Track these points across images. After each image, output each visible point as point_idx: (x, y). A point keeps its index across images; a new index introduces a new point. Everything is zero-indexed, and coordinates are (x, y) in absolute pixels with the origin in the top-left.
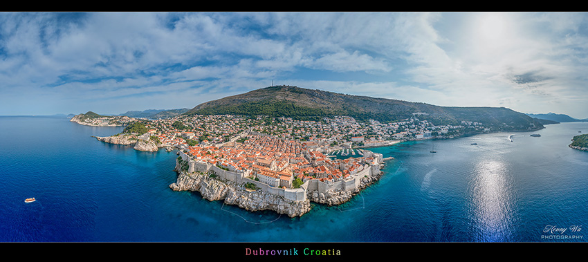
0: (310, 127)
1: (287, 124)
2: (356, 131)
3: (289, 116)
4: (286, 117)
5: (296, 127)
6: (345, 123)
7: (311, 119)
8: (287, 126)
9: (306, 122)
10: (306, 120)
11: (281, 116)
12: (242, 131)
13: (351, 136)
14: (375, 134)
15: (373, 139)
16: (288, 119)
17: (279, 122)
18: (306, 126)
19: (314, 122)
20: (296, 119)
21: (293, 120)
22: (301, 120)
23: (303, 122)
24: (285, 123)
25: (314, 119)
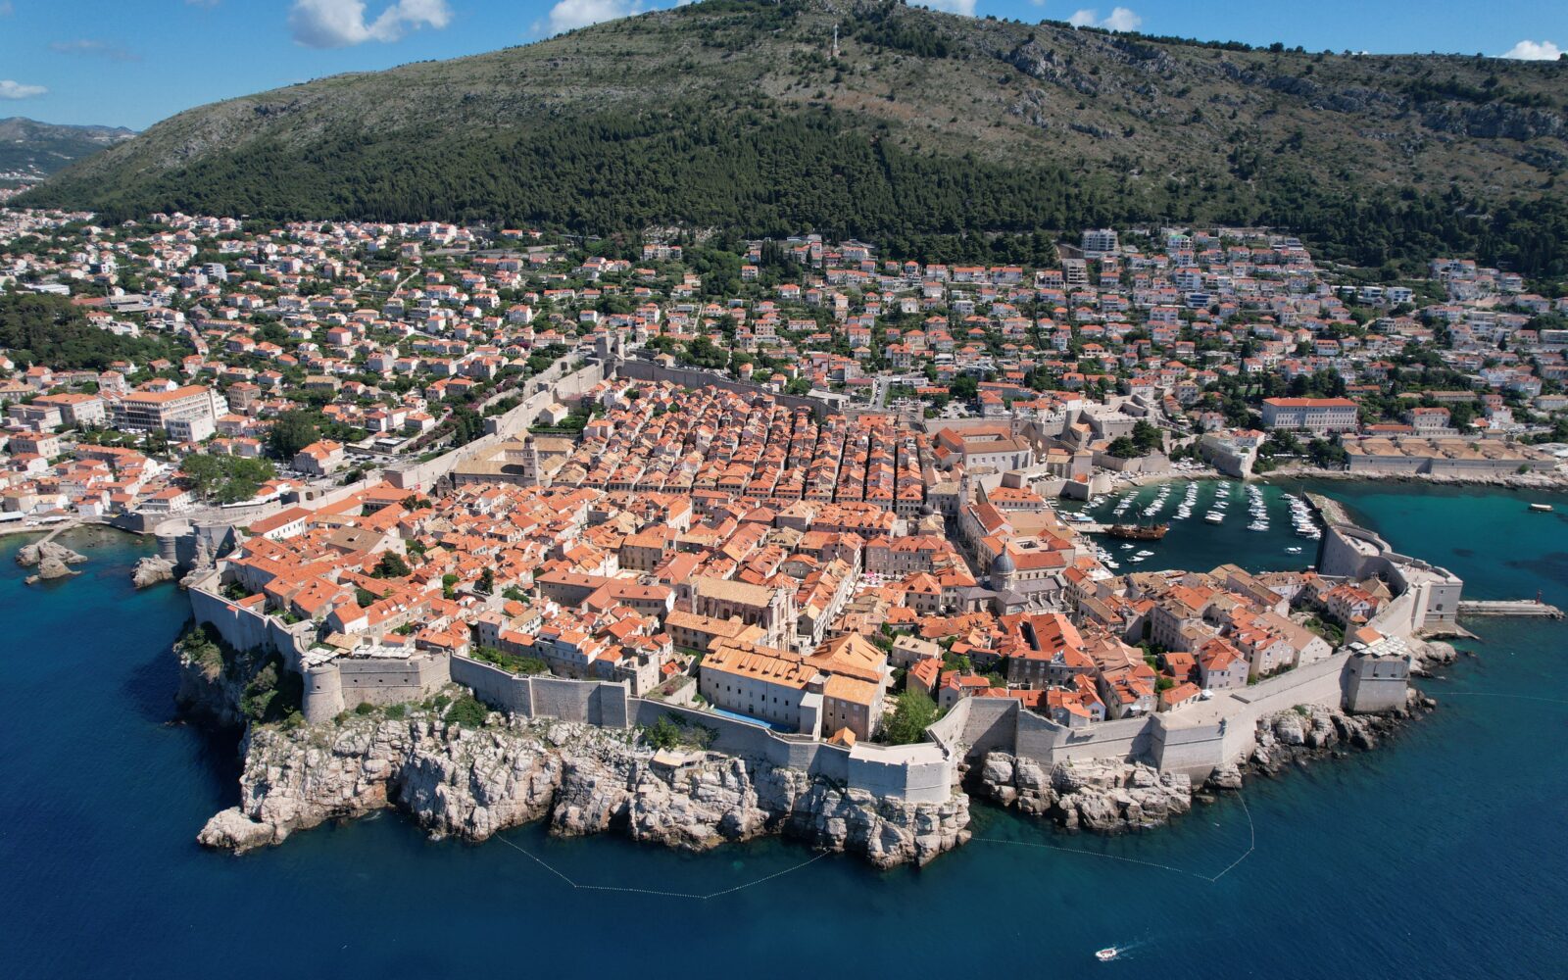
0: (985, 310)
1: (841, 287)
2: (1302, 350)
3: (856, 233)
5: (896, 316)
6: (1235, 280)
7: (1002, 254)
8: (842, 303)
9: (963, 273)
10: (970, 259)
12: (558, 350)
13: (1272, 384)
14: (1458, 382)
15: (1430, 425)
16: (849, 248)
17: (789, 275)
18: (964, 302)
19: (1015, 272)
20: (897, 254)
21: (880, 256)
22: (929, 257)
23: (943, 272)
24: (825, 279)
25: (1015, 253)
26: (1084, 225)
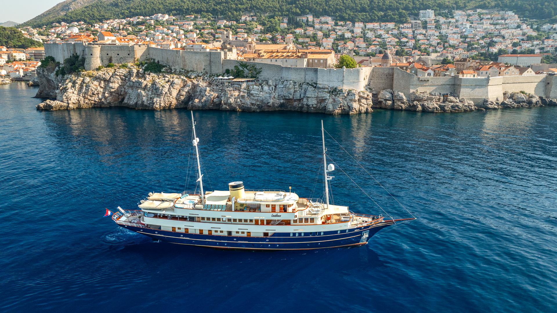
0: (380, 36)
1: (321, 29)
3: (325, 13)
4: (317, 15)
5: (342, 38)
7: (384, 19)
8: (320, 34)
9: (370, 25)
10: (372, 21)
11: (303, 13)
16: (323, 19)
17: (298, 25)
18: (370, 35)
19: (391, 25)
20: (343, 19)
21: (336, 20)
22: (357, 20)
23: (361, 25)
24: (314, 27)
25: (391, 18)
26: (420, 9)
